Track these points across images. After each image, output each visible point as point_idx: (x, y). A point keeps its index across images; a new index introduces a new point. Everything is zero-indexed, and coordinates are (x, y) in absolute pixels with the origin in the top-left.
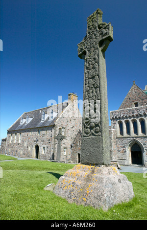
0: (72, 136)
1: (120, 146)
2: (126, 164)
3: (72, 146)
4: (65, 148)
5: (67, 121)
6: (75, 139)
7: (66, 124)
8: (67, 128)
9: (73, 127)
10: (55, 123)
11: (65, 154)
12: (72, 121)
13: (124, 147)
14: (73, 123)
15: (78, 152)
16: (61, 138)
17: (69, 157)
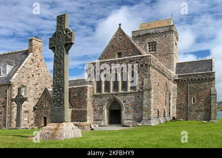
0: (36, 96)
1: (96, 105)
2: (102, 124)
3: (34, 109)
4: (26, 112)
5: (28, 77)
6: (40, 99)
7: (26, 81)
8: (28, 86)
9: (37, 84)
10: (11, 81)
11: (26, 119)
12: (35, 76)
13: (102, 106)
14: (36, 79)
15: (44, 116)
16: (20, 100)
17: (32, 122)
